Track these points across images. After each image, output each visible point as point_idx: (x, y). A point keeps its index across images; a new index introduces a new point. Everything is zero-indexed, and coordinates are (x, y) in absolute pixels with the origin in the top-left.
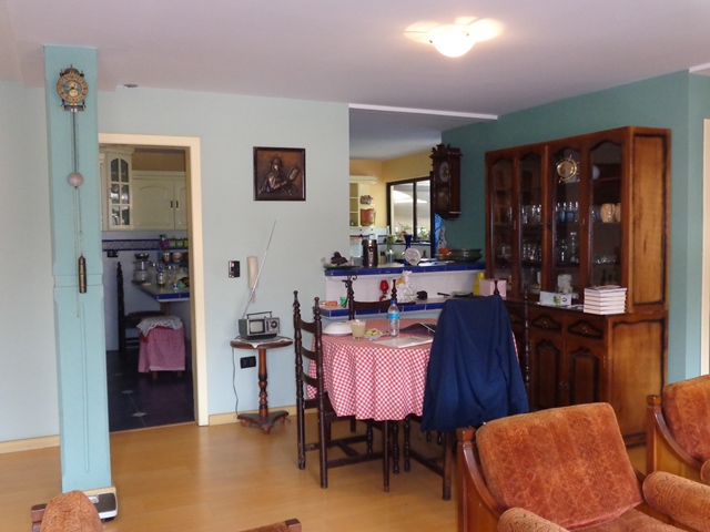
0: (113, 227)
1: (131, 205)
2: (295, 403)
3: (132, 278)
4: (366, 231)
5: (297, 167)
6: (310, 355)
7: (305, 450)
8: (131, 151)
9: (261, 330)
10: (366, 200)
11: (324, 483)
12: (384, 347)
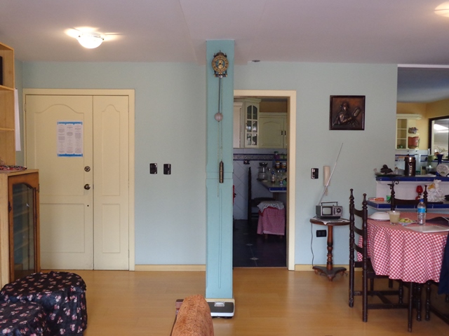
0: (247, 146)
1: (258, 133)
2: (348, 263)
3: (257, 177)
4: (412, 152)
5: (359, 108)
6: (359, 232)
7: (353, 295)
8: (259, 100)
9: (330, 213)
10: (413, 130)
11: (365, 318)
12: (412, 231)
